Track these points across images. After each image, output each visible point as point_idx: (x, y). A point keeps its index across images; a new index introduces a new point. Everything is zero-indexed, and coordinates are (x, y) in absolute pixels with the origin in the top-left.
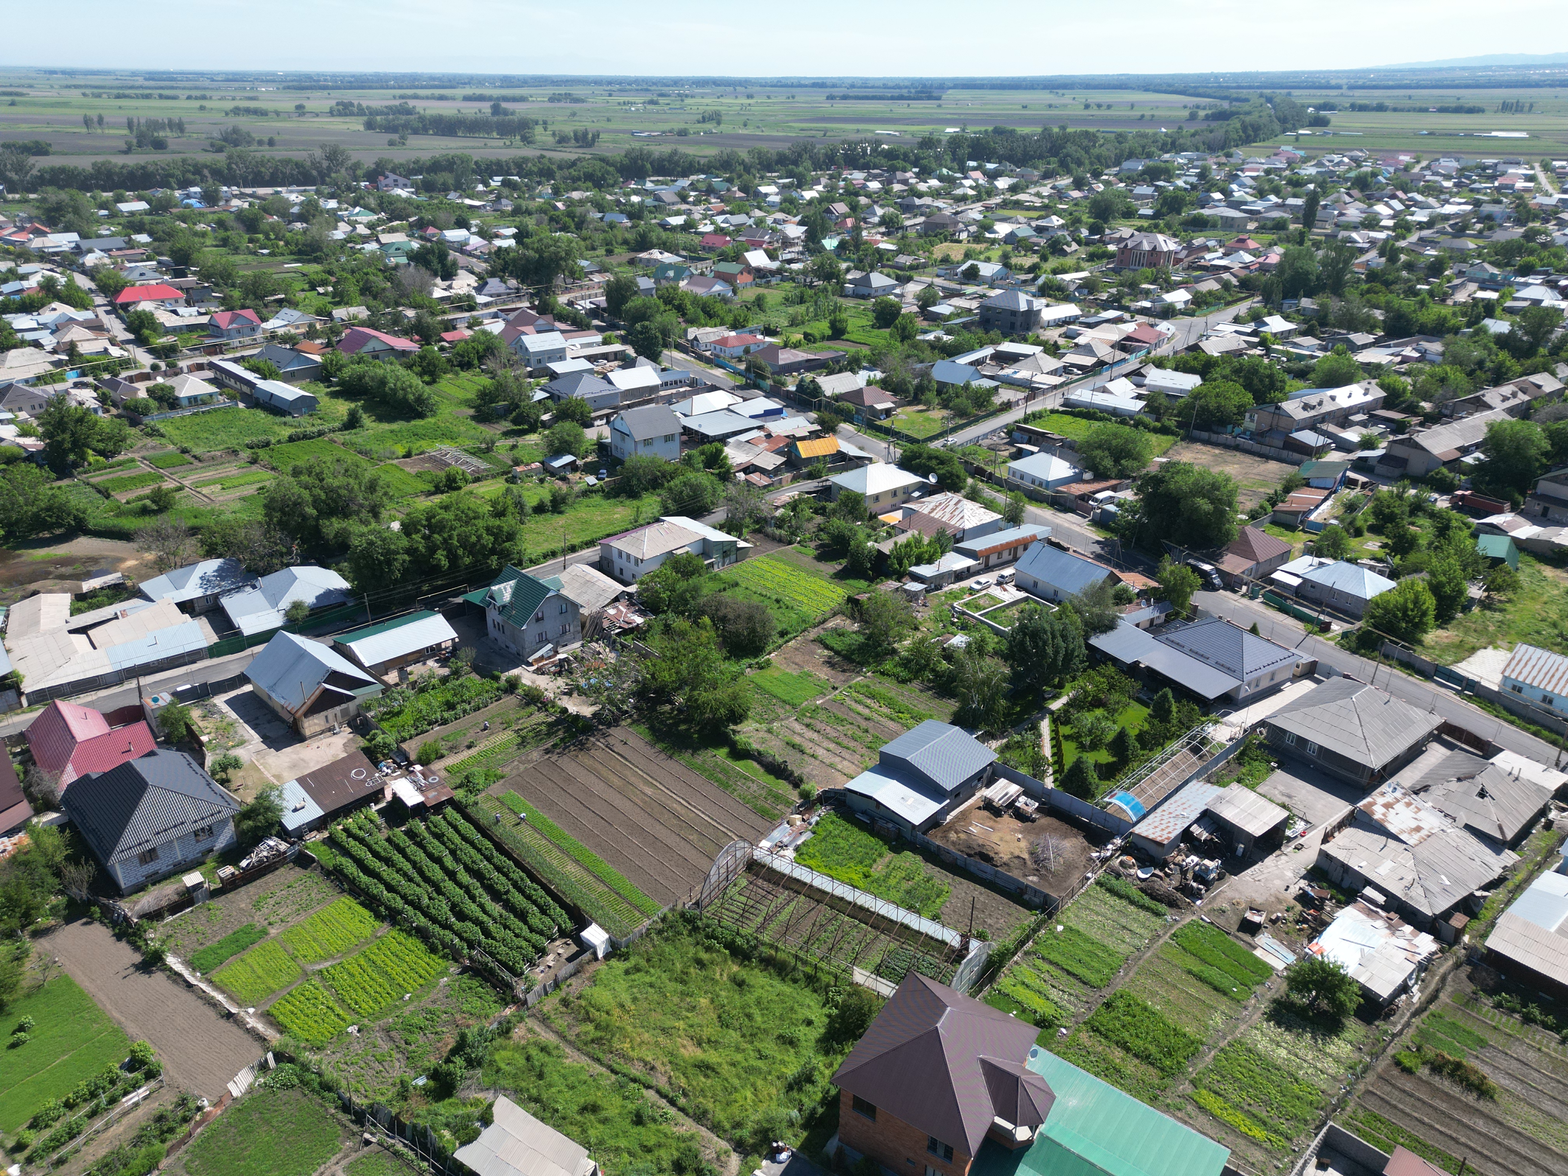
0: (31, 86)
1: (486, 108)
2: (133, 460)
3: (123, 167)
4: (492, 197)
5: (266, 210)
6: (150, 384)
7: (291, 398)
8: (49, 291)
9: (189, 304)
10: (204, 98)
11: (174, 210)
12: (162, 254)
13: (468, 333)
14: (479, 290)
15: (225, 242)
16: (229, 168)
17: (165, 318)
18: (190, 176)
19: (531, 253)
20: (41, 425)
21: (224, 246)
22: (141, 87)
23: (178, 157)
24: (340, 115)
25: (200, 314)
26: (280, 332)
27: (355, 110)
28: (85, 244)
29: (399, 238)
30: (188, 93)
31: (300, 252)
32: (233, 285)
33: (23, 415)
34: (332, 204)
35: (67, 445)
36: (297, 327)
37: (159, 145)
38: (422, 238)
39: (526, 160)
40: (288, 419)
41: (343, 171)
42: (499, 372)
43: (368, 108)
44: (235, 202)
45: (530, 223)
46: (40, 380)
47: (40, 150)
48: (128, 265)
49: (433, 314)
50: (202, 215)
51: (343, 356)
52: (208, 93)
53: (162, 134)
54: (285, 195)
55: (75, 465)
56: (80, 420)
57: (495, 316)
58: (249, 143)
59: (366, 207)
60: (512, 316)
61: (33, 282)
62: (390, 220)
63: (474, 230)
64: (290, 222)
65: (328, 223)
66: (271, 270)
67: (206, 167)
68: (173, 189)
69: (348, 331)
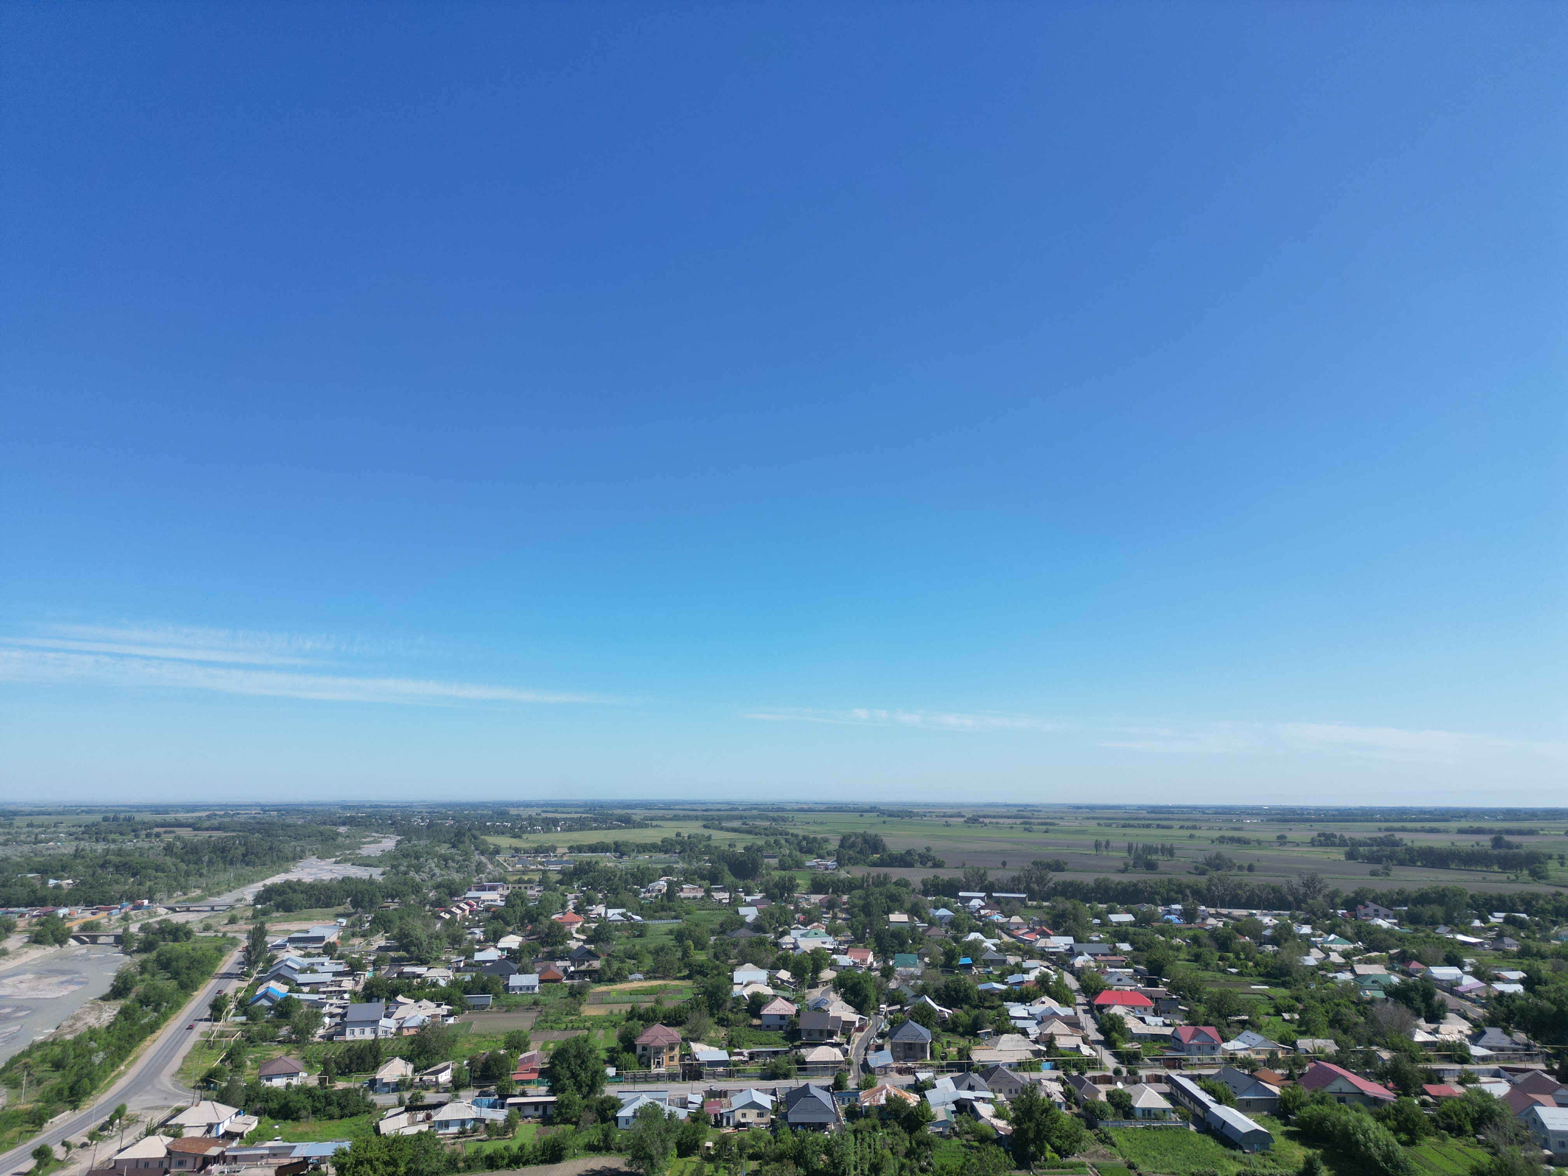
0: (1062, 818)
1: (1486, 841)
2: (1083, 1165)
3: (1118, 884)
4: (1491, 934)
5: (1240, 931)
6: (1111, 1087)
7: (1243, 1129)
8: (1043, 986)
9: (1156, 1013)
10: (1194, 828)
11: (1156, 924)
12: (1138, 963)
13: (1459, 1090)
14: (1475, 1039)
15: (1197, 958)
16: (1209, 889)
17: (1134, 1025)
18: (1173, 894)
19: (1545, 1004)
20: (1014, 1109)
21: (1195, 961)
22: (1144, 819)
23: (1165, 878)
24: (1321, 845)
25: (1165, 1025)
26: (1241, 1055)
27: (1337, 841)
28: (1077, 948)
29: (1377, 970)
30: (1181, 823)
31: (1268, 975)
32: (1200, 1001)
33: (1001, 1097)
34: (1306, 929)
35: (1031, 1135)
36: (1258, 1053)
37: (1151, 867)
38: (1403, 972)
39: (1536, 897)
40: (1238, 1153)
41: (1320, 898)
42: (1503, 1148)
43: (1350, 839)
44: (1211, 921)
45: (1545, 968)
46: (1021, 1066)
47: (1058, 867)
48: (1109, 970)
49: (1413, 1060)
50: (1180, 930)
51: (1304, 1092)
52: (1198, 824)
53: (1154, 857)
54: (1259, 918)
55: (1034, 1158)
56: (1046, 1111)
57: (1496, 1074)
58: (1230, 868)
59: (1342, 935)
60: (1520, 1078)
61: (1032, 976)
62: (1368, 950)
63: (1467, 969)
64: (1261, 944)
65: (1300, 948)
66: (1238, 990)
67: (1188, 887)
68: (1157, 905)
69: (1313, 1065)
